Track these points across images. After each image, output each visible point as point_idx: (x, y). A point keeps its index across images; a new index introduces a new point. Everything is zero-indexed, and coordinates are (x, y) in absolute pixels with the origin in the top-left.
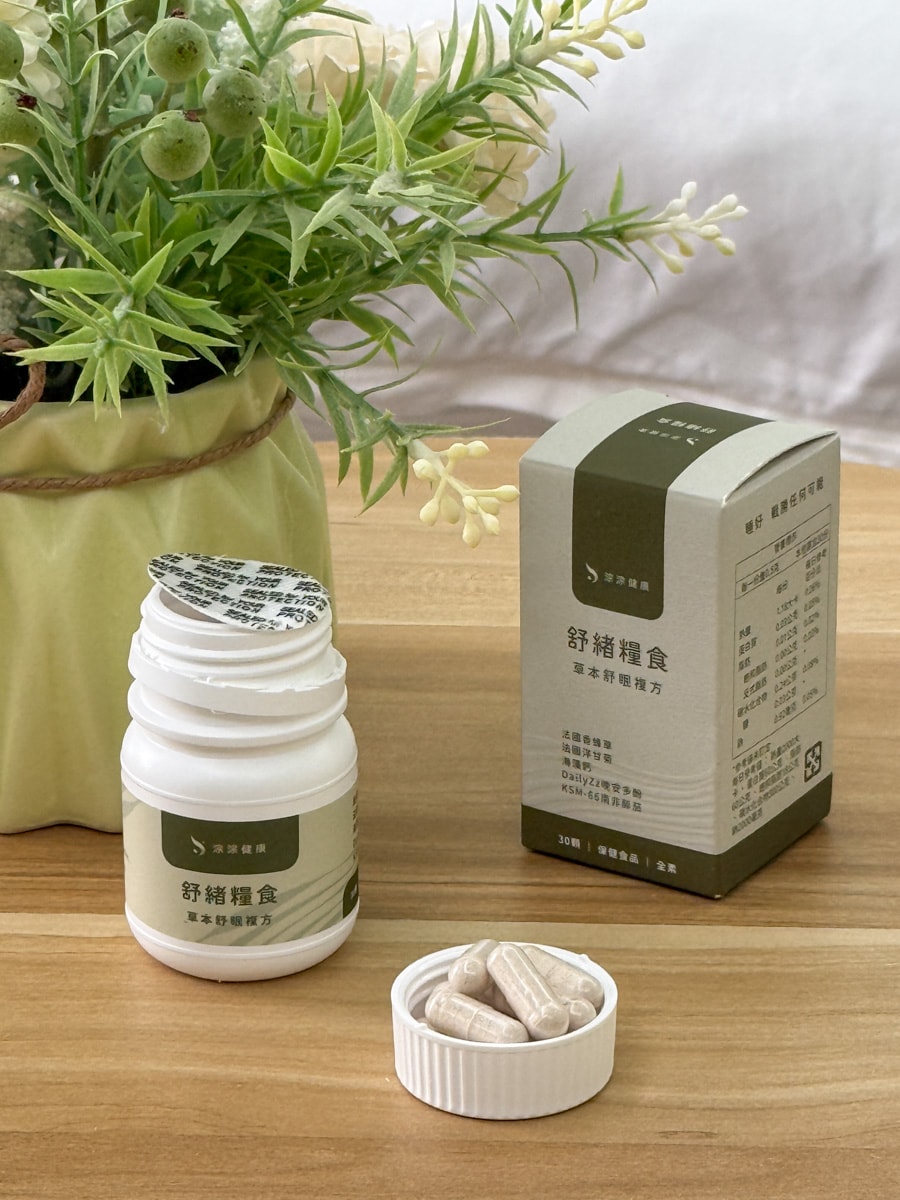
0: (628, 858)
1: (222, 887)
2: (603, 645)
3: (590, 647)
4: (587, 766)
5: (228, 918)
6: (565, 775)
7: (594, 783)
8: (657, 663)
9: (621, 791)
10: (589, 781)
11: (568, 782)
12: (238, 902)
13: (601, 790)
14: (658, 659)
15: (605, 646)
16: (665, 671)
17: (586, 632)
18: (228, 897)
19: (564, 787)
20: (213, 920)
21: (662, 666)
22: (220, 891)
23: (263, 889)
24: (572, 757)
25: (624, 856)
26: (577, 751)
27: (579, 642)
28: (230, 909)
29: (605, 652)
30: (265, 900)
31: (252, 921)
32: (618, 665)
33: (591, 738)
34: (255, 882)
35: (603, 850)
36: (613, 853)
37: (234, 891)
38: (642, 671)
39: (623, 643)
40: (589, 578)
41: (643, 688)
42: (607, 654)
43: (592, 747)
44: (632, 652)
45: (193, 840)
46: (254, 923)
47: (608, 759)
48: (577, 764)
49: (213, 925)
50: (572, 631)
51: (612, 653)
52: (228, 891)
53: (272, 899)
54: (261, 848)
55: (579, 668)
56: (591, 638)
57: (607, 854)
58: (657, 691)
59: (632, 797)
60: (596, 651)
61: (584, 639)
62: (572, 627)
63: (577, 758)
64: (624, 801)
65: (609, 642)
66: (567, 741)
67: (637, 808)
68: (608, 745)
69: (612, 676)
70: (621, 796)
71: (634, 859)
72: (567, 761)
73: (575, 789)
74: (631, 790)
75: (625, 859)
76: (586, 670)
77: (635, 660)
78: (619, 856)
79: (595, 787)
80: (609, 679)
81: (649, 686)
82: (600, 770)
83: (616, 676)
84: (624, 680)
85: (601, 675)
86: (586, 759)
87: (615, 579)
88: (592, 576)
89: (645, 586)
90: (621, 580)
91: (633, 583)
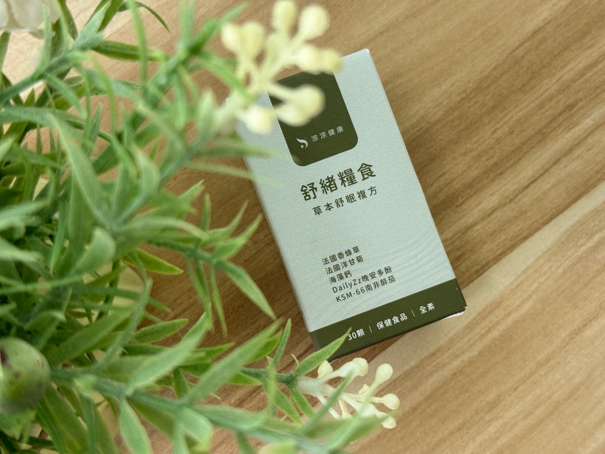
0: (399, 319)
2: (328, 184)
3: (319, 193)
4: (347, 274)
6: (335, 290)
7: (357, 282)
8: (367, 174)
9: (377, 275)
10: (353, 282)
11: (339, 294)
13: (364, 284)
14: (367, 171)
15: (329, 185)
16: (375, 176)
17: (313, 184)
19: (338, 299)
21: (371, 174)
24: (335, 274)
25: (396, 320)
26: (337, 268)
27: (311, 193)
29: (331, 188)
32: (343, 191)
33: (343, 252)
35: (380, 325)
36: (388, 323)
38: (362, 185)
39: (340, 175)
40: (302, 146)
41: (364, 196)
42: (332, 189)
43: (346, 259)
44: (348, 177)
47: (360, 259)
48: (341, 277)
50: (304, 189)
51: (336, 186)
55: (317, 211)
56: (317, 185)
57: (385, 325)
58: (374, 192)
59: (386, 275)
60: (325, 191)
61: (314, 189)
62: (303, 186)
63: (339, 272)
64: (381, 281)
65: (331, 180)
66: (328, 266)
67: (392, 279)
68: (356, 249)
69: (342, 201)
70: (378, 278)
71: (404, 317)
72: (333, 280)
73: (345, 296)
74: (383, 270)
75: (398, 321)
76: (323, 209)
77: (352, 181)
78: (392, 322)
79: (359, 284)
80: (340, 204)
81: (368, 193)
82: (358, 271)
83: (344, 199)
84: (350, 198)
85: (334, 205)
86: (345, 269)
87: (319, 137)
88: (304, 144)
89: (340, 129)
90: (323, 135)
91: (332, 132)
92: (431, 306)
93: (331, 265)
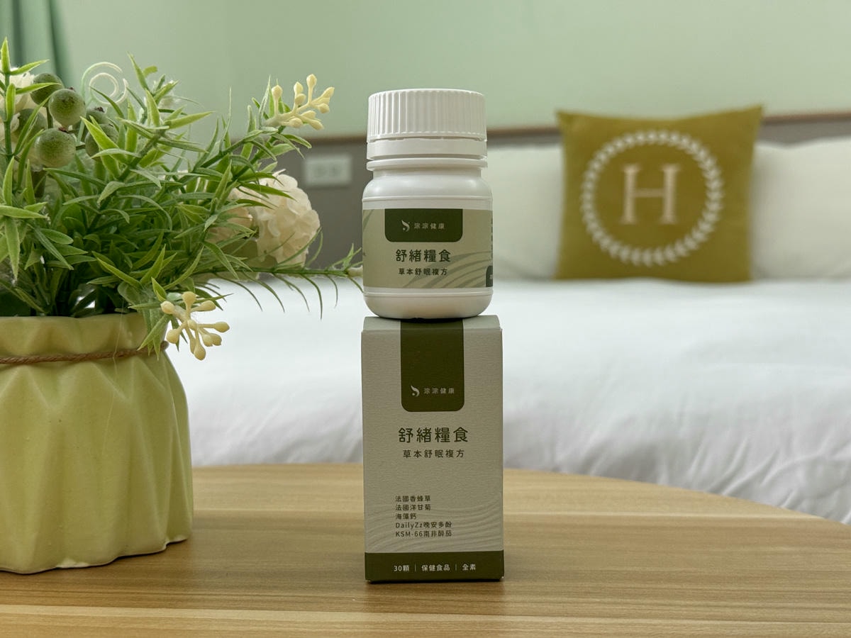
0: (443, 568)
2: (424, 435)
3: (414, 439)
4: (413, 516)
6: (397, 526)
7: (419, 525)
8: (461, 438)
9: (437, 526)
10: (415, 525)
11: (400, 530)
13: (424, 529)
14: (461, 434)
15: (425, 435)
16: (467, 441)
17: (411, 430)
19: (397, 534)
21: (464, 439)
24: (402, 513)
25: (440, 568)
26: (406, 508)
27: (407, 437)
29: (425, 439)
32: (435, 445)
33: (416, 496)
35: (425, 568)
36: (432, 568)
38: (452, 445)
39: (437, 430)
40: (414, 394)
41: (451, 456)
43: (417, 503)
44: (443, 435)
47: (428, 507)
48: (406, 517)
50: (402, 431)
51: (430, 439)
55: (407, 454)
56: (415, 432)
57: (429, 569)
58: (461, 455)
59: (445, 528)
60: (419, 440)
61: (410, 434)
62: (402, 429)
63: (406, 512)
64: (439, 532)
65: (428, 432)
66: (399, 503)
67: (449, 534)
68: (428, 498)
69: (430, 453)
70: (437, 528)
71: (447, 568)
72: (399, 516)
73: (405, 533)
74: (444, 523)
75: (441, 569)
76: (412, 454)
77: (446, 439)
78: (436, 568)
79: (419, 528)
80: (429, 455)
81: (455, 454)
82: (423, 516)
83: (433, 452)
84: (439, 453)
85: (423, 454)
86: (413, 512)
87: (431, 391)
88: (416, 393)
89: (452, 391)
90: (435, 391)
91: (443, 391)
92: (473, 567)
93: (402, 504)
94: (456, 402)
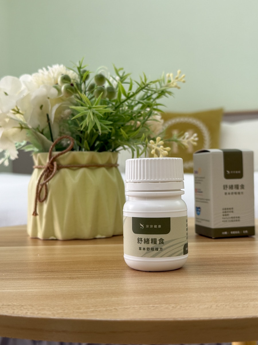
1: (148, 238)
3: (228, 188)
4: (228, 215)
5: (150, 248)
6: (223, 218)
9: (235, 218)
10: (228, 218)
12: (153, 243)
13: (231, 219)
14: (242, 187)
16: (244, 189)
18: (150, 242)
19: (223, 221)
20: (146, 249)
22: (148, 240)
23: (160, 239)
24: (224, 214)
26: (226, 212)
27: (225, 188)
28: (151, 245)
29: (231, 188)
30: (161, 243)
31: (157, 249)
32: (234, 190)
33: (229, 208)
34: (158, 237)
37: (152, 239)
38: (240, 190)
39: (235, 185)
41: (239, 194)
43: (229, 210)
44: (237, 187)
45: (140, 224)
46: (157, 250)
47: (232, 212)
48: (226, 215)
49: (146, 251)
51: (233, 188)
52: (150, 240)
53: (163, 243)
54: (160, 226)
56: (228, 186)
57: (233, 233)
58: (242, 194)
59: (238, 219)
62: (224, 185)
64: (236, 220)
65: (232, 186)
67: (239, 221)
68: (232, 209)
71: (238, 232)
73: (225, 221)
74: (238, 217)
76: (227, 194)
78: (235, 232)
82: (231, 215)
83: (234, 193)
84: (236, 193)
85: (231, 194)
86: (228, 213)
87: (233, 172)
88: (228, 173)
89: (239, 172)
91: (236, 172)
93: (224, 211)
94: (240, 176)
